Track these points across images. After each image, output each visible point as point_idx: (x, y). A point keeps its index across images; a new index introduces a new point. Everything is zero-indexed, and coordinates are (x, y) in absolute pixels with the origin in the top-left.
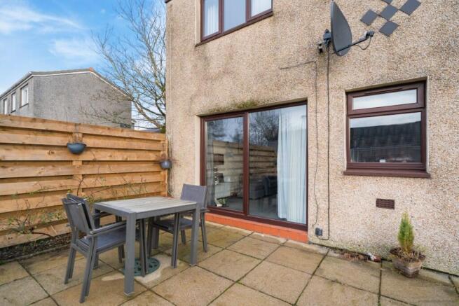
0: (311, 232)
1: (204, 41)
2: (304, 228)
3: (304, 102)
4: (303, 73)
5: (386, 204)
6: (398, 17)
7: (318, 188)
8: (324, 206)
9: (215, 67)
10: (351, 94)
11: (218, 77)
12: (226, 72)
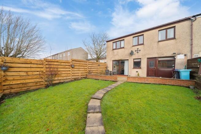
0: (129, 76)
1: (113, 50)
2: (128, 76)
3: (128, 60)
4: (128, 56)
5: (137, 72)
6: (139, 51)
7: (130, 71)
8: (130, 72)
9: (115, 54)
10: (134, 59)
11: (116, 55)
12: (117, 55)
